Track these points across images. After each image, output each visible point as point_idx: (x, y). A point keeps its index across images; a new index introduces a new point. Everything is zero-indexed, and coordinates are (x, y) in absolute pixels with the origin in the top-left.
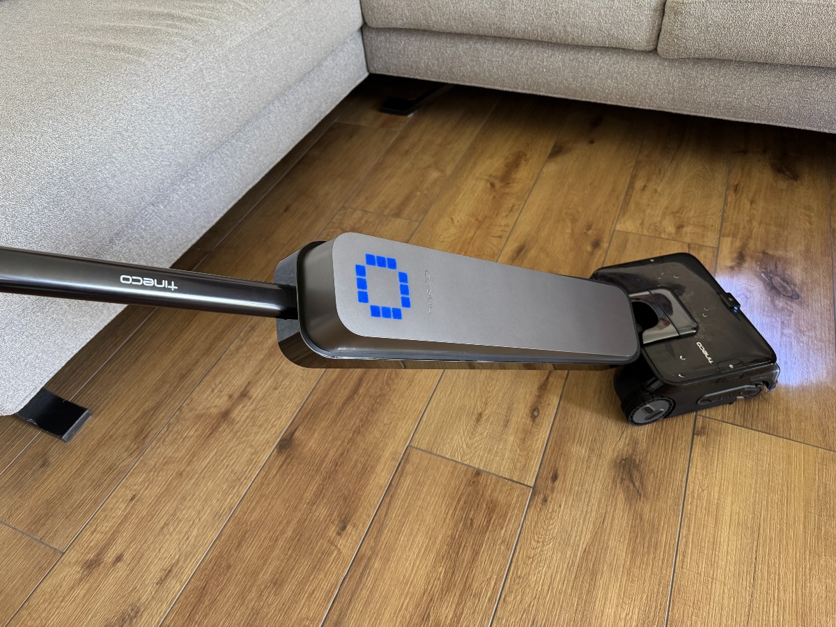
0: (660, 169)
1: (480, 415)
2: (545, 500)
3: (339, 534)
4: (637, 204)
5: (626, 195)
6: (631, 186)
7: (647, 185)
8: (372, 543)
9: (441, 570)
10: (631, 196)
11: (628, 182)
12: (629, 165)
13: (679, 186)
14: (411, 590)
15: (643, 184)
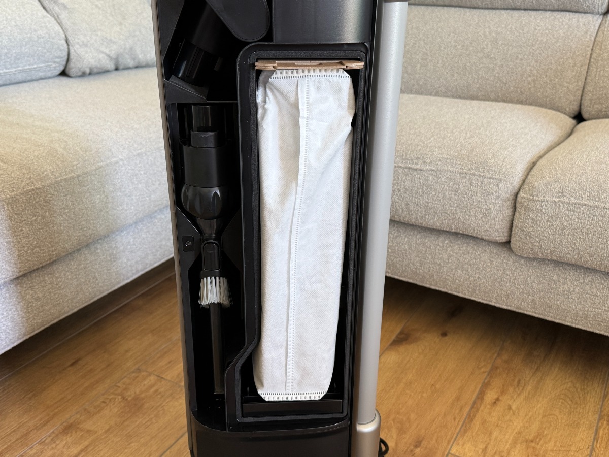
0: (519, 381)
4: (484, 422)
5: (472, 407)
6: (481, 396)
7: (500, 398)
10: (478, 410)
11: (478, 390)
12: (483, 370)
13: (539, 406)
15: (495, 397)
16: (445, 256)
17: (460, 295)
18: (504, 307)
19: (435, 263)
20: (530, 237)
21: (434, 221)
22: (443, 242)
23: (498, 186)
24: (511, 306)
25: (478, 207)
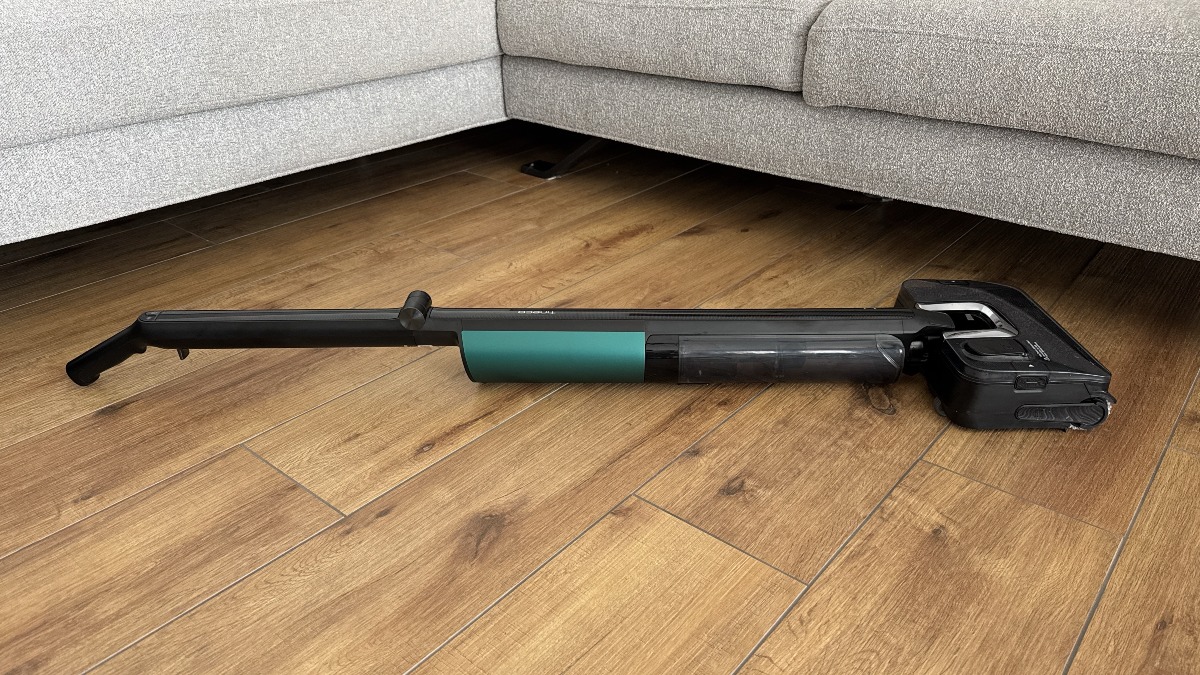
1: (358, 435)
2: (348, 532)
3: (76, 502)
5: (745, 280)
6: (758, 274)
7: (780, 276)
8: (101, 520)
9: (151, 565)
10: (748, 283)
11: (758, 270)
12: (773, 257)
13: (822, 283)
14: (95, 575)
15: (775, 275)
16: (738, 119)
17: (756, 169)
18: (800, 178)
19: (728, 129)
20: (818, 77)
21: (725, 72)
22: (737, 102)
23: (791, 18)
24: (805, 176)
25: (769, 47)
